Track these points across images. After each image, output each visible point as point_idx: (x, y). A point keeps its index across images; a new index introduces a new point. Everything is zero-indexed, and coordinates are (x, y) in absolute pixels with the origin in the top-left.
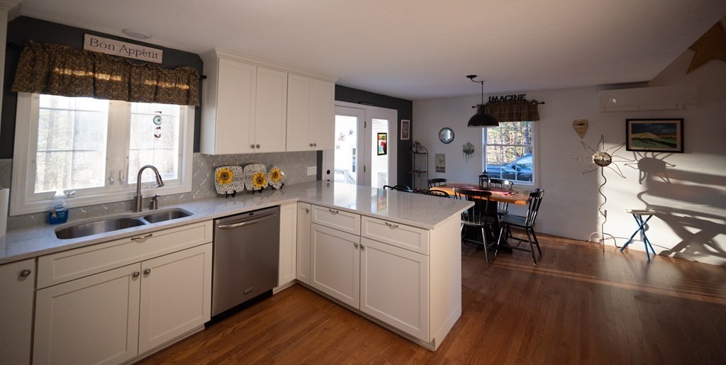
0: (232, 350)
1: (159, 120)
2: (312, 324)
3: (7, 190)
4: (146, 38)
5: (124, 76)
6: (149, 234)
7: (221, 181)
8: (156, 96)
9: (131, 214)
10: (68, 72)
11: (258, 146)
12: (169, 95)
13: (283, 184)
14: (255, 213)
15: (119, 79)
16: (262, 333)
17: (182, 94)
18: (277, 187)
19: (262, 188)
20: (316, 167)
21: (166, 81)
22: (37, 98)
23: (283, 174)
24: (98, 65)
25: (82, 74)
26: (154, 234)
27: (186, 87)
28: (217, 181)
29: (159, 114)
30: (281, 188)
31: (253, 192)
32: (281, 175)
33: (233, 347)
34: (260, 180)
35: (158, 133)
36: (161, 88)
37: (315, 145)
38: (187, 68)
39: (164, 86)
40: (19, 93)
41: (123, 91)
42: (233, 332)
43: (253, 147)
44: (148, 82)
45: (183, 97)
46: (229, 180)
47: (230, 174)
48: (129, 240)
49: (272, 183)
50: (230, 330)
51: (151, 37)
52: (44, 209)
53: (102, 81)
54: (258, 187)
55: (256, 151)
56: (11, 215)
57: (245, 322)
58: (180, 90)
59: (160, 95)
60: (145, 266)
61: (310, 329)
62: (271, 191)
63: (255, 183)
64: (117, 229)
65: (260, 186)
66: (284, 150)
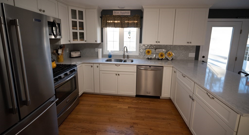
0: (137, 107)
1: (130, 33)
2: (166, 117)
3: (101, 49)
4: (124, 8)
5: (120, 21)
6: (119, 65)
7: (147, 53)
8: (128, 26)
9: (122, 59)
10: (110, 22)
11: (159, 42)
12: (131, 25)
13: (173, 59)
14: (151, 67)
15: (119, 22)
16: (147, 108)
17: (135, 24)
18: (170, 59)
19: (162, 58)
20: (195, 54)
21: (131, 21)
22: (106, 29)
23: (173, 54)
24: (115, 19)
25: (112, 22)
26: (120, 65)
27: (136, 22)
28: (146, 53)
29: (130, 31)
30: (172, 60)
31: (158, 59)
32: (172, 55)
33: (137, 106)
34: (162, 55)
35: (129, 37)
36: (129, 23)
37: (191, 43)
38: (136, 15)
39: (130, 22)
40: (103, 28)
41: (120, 25)
42: (141, 102)
43: (157, 42)
44: (126, 22)
45: (136, 25)
46: (150, 54)
47: (150, 51)
48: (115, 65)
49: (167, 57)
50: (141, 101)
51: (125, 7)
52: (108, 54)
53: (116, 23)
54: (160, 58)
55: (158, 44)
56: (104, 54)
57: (146, 102)
58: (134, 23)
59: (129, 25)
60: (119, 73)
61: (164, 119)
62: (167, 60)
63: (160, 56)
64: (120, 62)
65: (162, 57)
66: (172, 44)
